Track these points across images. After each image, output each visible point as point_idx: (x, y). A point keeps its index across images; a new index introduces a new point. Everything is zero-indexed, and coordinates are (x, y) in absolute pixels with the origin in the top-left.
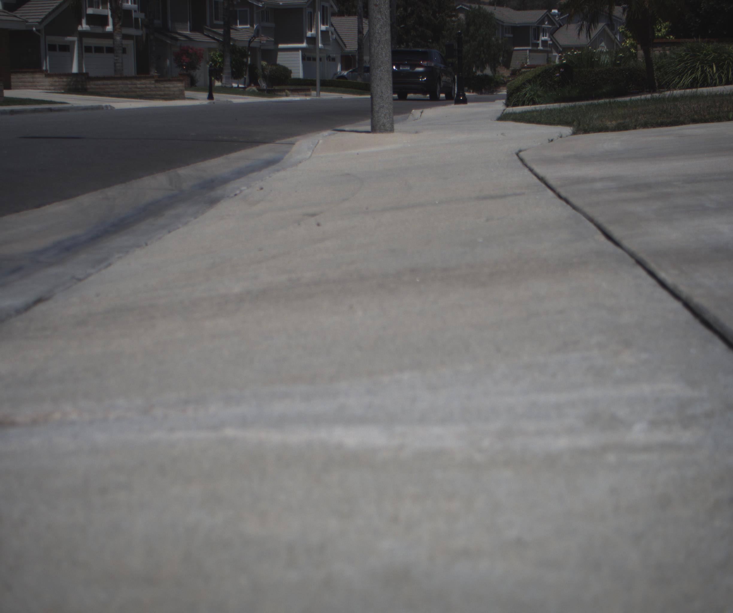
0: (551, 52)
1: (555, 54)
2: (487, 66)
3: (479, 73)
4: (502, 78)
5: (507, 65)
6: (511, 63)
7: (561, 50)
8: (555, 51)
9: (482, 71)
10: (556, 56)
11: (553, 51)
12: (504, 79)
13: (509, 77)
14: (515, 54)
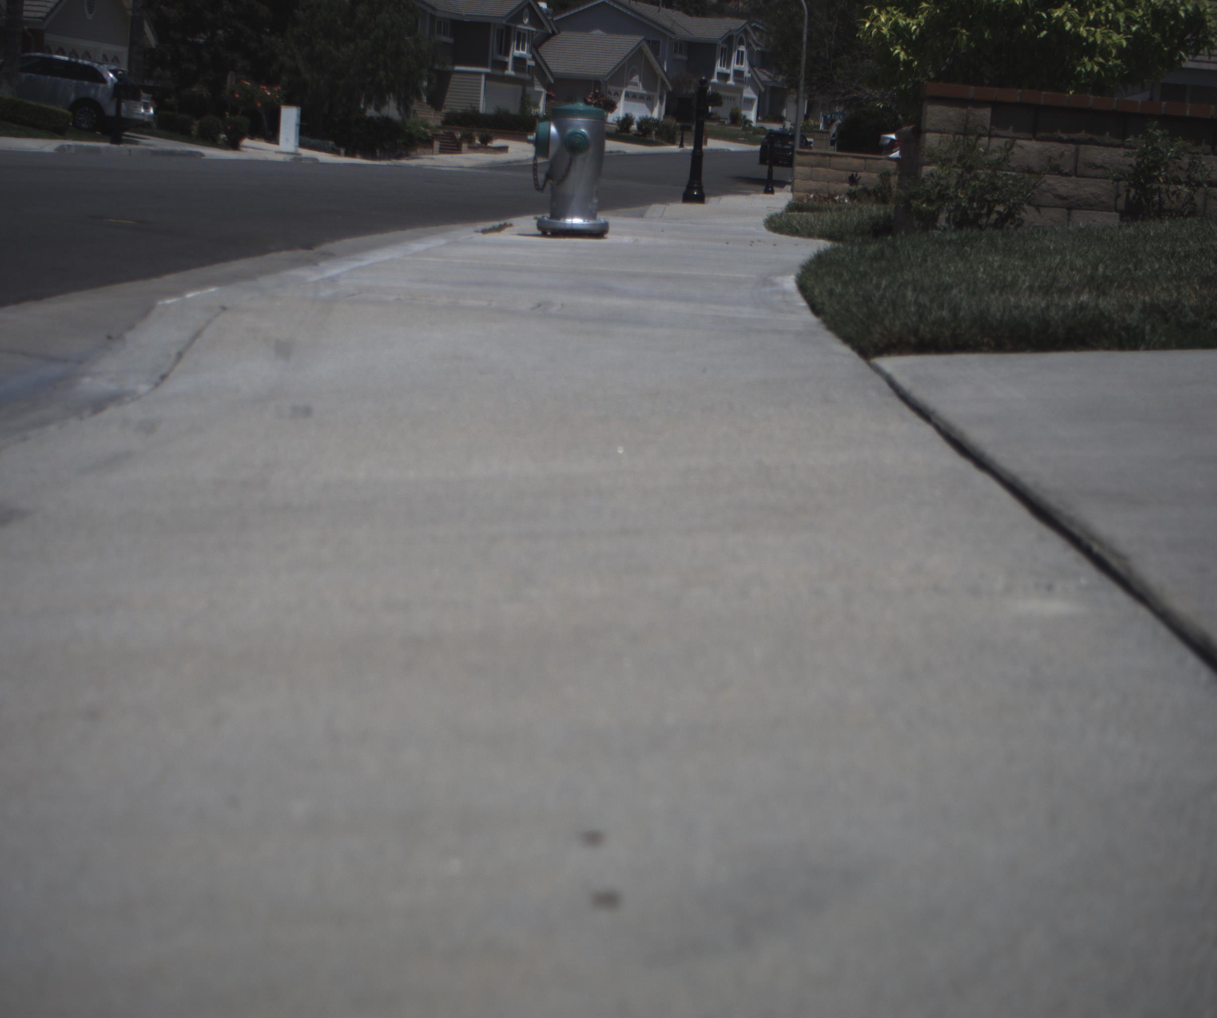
0: (532, 84)
1: (538, 88)
2: (390, 98)
3: (371, 112)
4: (422, 129)
5: (436, 102)
6: (446, 100)
7: (553, 82)
8: (538, 83)
9: (377, 109)
10: (540, 93)
11: (535, 82)
12: (428, 131)
13: (440, 128)
14: (454, 78)
